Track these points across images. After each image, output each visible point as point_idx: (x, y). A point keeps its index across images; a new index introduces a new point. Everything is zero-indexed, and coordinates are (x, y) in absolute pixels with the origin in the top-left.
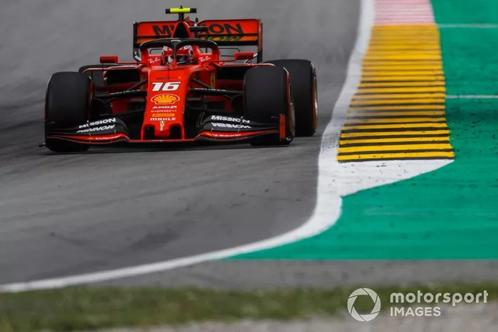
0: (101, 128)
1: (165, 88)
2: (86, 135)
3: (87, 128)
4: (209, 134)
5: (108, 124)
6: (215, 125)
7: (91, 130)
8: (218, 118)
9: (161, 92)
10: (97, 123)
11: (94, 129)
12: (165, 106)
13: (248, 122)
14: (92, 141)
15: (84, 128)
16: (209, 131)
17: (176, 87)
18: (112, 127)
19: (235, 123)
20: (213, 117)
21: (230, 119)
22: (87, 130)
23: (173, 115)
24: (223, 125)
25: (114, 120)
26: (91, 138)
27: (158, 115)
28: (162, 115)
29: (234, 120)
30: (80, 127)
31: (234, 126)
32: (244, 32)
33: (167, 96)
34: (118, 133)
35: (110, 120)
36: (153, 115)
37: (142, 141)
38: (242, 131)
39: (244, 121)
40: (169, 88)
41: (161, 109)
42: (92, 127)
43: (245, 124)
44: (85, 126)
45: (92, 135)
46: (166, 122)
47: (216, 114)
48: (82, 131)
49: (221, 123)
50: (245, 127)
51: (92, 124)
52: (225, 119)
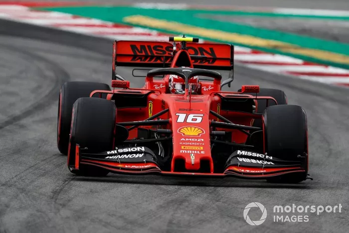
0: (130, 156)
1: (189, 120)
2: (116, 162)
3: (115, 155)
4: (235, 169)
5: (136, 153)
6: (241, 160)
7: (120, 157)
8: (244, 153)
9: (185, 123)
10: (126, 150)
11: (123, 156)
12: (192, 138)
13: (271, 158)
14: (122, 169)
15: (113, 154)
16: (236, 165)
17: (199, 120)
18: (141, 156)
19: (259, 159)
20: (239, 152)
21: (254, 155)
22: (115, 157)
23: (202, 148)
24: (248, 160)
25: (143, 149)
26: (120, 166)
27: (187, 147)
28: (191, 147)
29: (258, 155)
30: (108, 153)
31: (258, 161)
32: (218, 57)
33: (193, 128)
34: (148, 162)
35: (139, 149)
36: (183, 147)
37: (172, 172)
38: (267, 167)
39: (267, 157)
40: (193, 120)
41: (189, 141)
42: (121, 154)
43: (268, 160)
44: (113, 152)
45: (122, 163)
46: (196, 155)
47: (242, 149)
48: (111, 157)
49: (246, 158)
50: (269, 163)
51: (121, 151)
52: (250, 154)
